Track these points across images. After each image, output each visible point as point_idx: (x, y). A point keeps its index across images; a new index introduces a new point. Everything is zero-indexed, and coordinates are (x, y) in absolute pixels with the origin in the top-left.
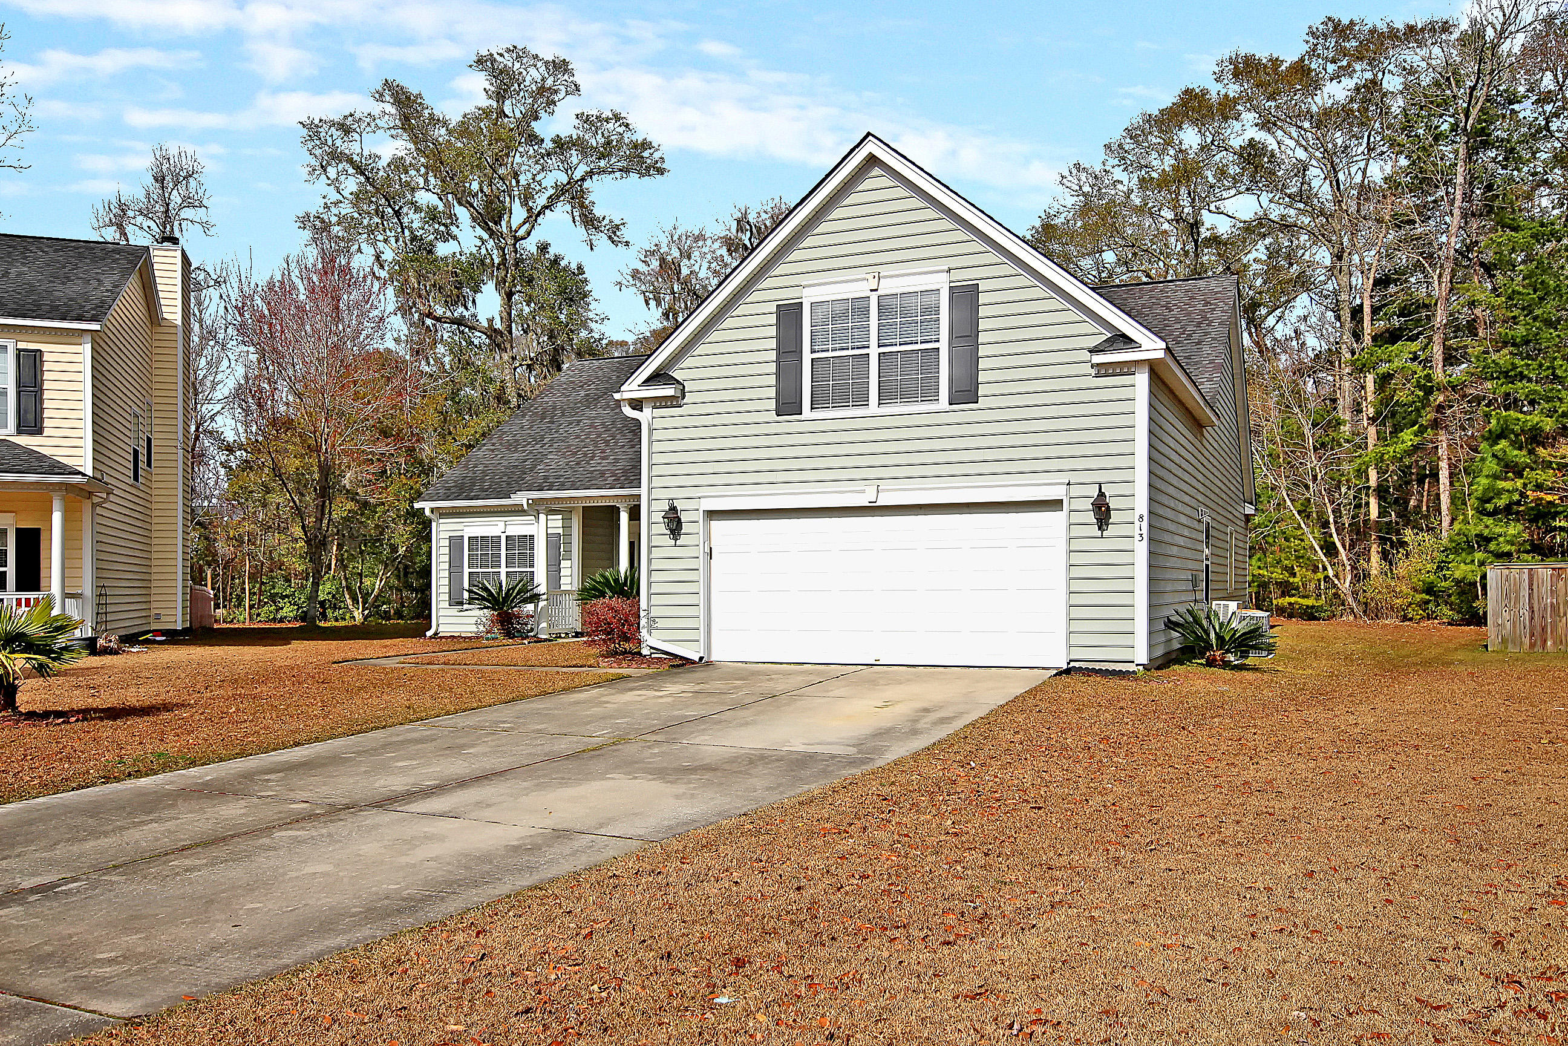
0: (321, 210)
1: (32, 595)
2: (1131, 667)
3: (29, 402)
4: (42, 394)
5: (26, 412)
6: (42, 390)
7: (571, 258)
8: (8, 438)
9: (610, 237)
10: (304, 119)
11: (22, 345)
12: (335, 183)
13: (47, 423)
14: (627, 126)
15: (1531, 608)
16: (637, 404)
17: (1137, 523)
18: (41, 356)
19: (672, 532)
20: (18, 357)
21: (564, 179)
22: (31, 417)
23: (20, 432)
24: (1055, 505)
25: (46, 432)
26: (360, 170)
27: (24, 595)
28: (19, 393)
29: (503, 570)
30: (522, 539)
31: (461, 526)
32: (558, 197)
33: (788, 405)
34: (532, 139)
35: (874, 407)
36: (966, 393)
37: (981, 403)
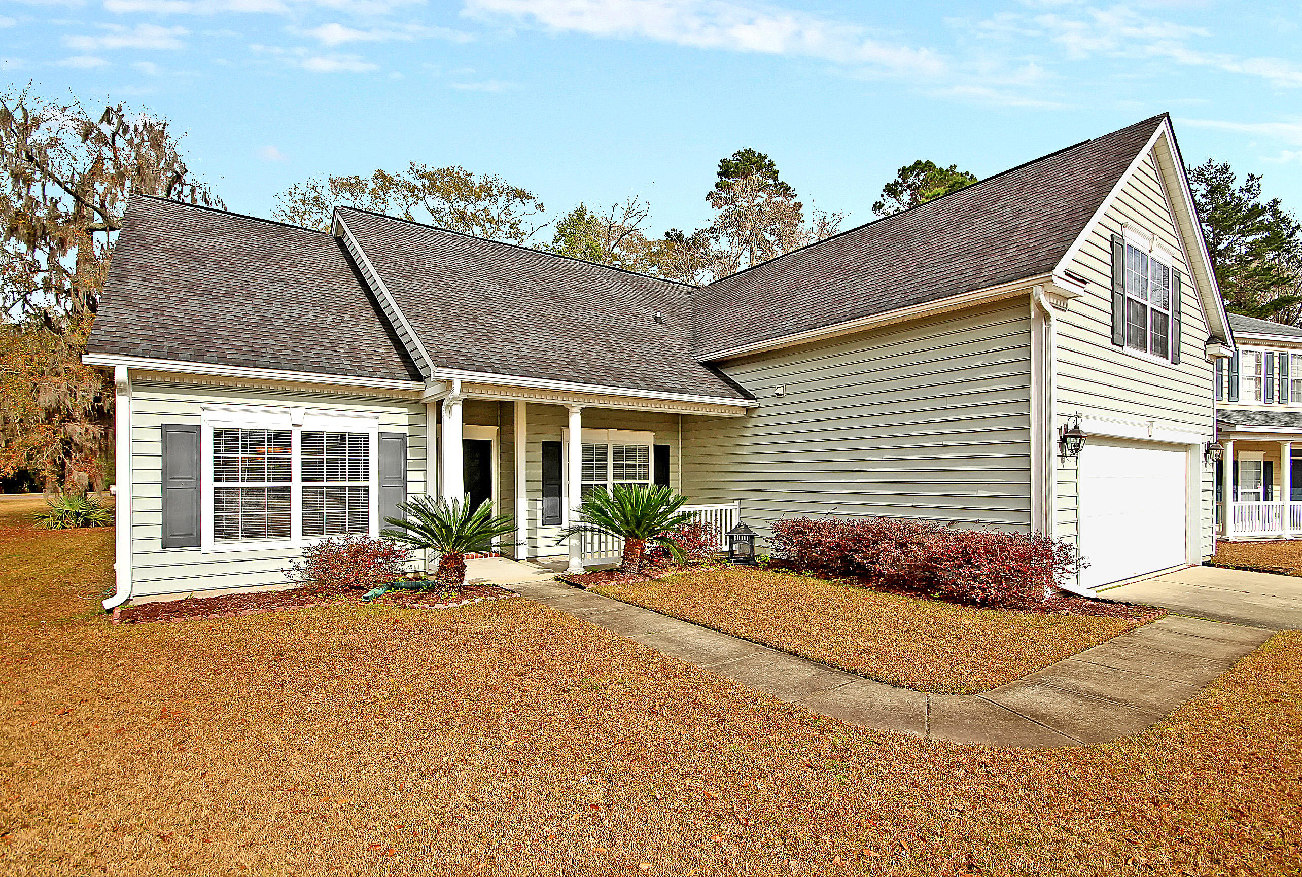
2: (1210, 558)
29: (297, 485)
30: (336, 439)
31: (194, 409)
33: (1119, 336)
35: (1149, 354)
36: (1176, 357)
37: (1180, 367)
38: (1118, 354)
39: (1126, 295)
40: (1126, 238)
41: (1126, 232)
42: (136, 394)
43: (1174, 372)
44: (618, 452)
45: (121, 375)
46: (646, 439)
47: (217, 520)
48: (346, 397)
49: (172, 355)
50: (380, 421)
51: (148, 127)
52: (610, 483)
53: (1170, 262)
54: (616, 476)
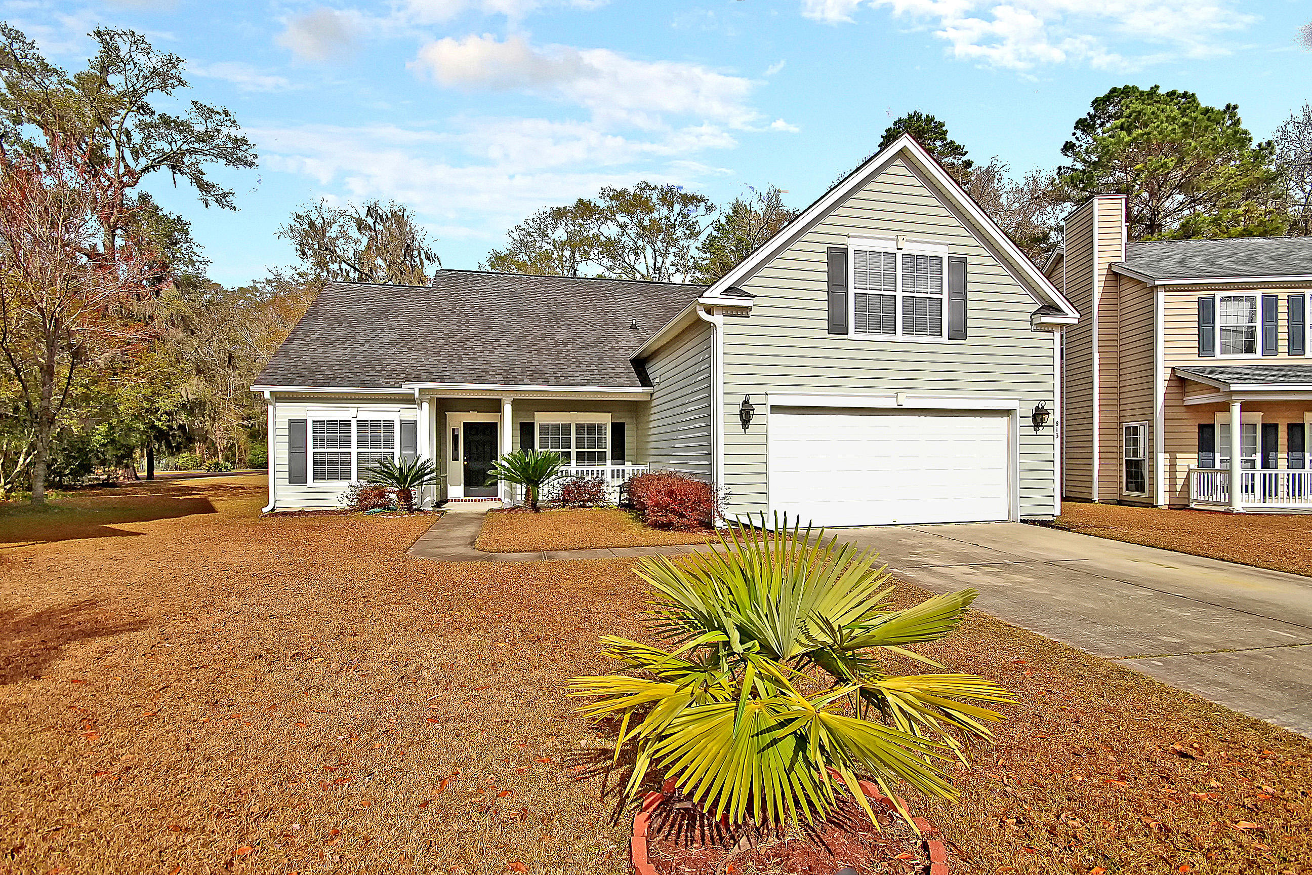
2: (1052, 518)
7: (170, 210)
9: (218, 200)
14: (233, 121)
16: (709, 310)
17: (1055, 427)
19: (743, 421)
21: (167, 148)
24: (1010, 413)
29: (354, 451)
30: (375, 424)
31: (303, 410)
32: (162, 161)
33: (837, 326)
34: (144, 109)
35: (899, 335)
36: (959, 333)
37: (969, 341)
38: (838, 341)
39: (852, 292)
40: (853, 245)
41: (851, 240)
42: (277, 404)
43: (955, 346)
44: (580, 428)
45: (267, 395)
46: (605, 419)
47: (315, 470)
48: (383, 399)
49: (291, 383)
50: (401, 413)
51: (394, 214)
52: (573, 451)
53: (943, 252)
54: (579, 446)
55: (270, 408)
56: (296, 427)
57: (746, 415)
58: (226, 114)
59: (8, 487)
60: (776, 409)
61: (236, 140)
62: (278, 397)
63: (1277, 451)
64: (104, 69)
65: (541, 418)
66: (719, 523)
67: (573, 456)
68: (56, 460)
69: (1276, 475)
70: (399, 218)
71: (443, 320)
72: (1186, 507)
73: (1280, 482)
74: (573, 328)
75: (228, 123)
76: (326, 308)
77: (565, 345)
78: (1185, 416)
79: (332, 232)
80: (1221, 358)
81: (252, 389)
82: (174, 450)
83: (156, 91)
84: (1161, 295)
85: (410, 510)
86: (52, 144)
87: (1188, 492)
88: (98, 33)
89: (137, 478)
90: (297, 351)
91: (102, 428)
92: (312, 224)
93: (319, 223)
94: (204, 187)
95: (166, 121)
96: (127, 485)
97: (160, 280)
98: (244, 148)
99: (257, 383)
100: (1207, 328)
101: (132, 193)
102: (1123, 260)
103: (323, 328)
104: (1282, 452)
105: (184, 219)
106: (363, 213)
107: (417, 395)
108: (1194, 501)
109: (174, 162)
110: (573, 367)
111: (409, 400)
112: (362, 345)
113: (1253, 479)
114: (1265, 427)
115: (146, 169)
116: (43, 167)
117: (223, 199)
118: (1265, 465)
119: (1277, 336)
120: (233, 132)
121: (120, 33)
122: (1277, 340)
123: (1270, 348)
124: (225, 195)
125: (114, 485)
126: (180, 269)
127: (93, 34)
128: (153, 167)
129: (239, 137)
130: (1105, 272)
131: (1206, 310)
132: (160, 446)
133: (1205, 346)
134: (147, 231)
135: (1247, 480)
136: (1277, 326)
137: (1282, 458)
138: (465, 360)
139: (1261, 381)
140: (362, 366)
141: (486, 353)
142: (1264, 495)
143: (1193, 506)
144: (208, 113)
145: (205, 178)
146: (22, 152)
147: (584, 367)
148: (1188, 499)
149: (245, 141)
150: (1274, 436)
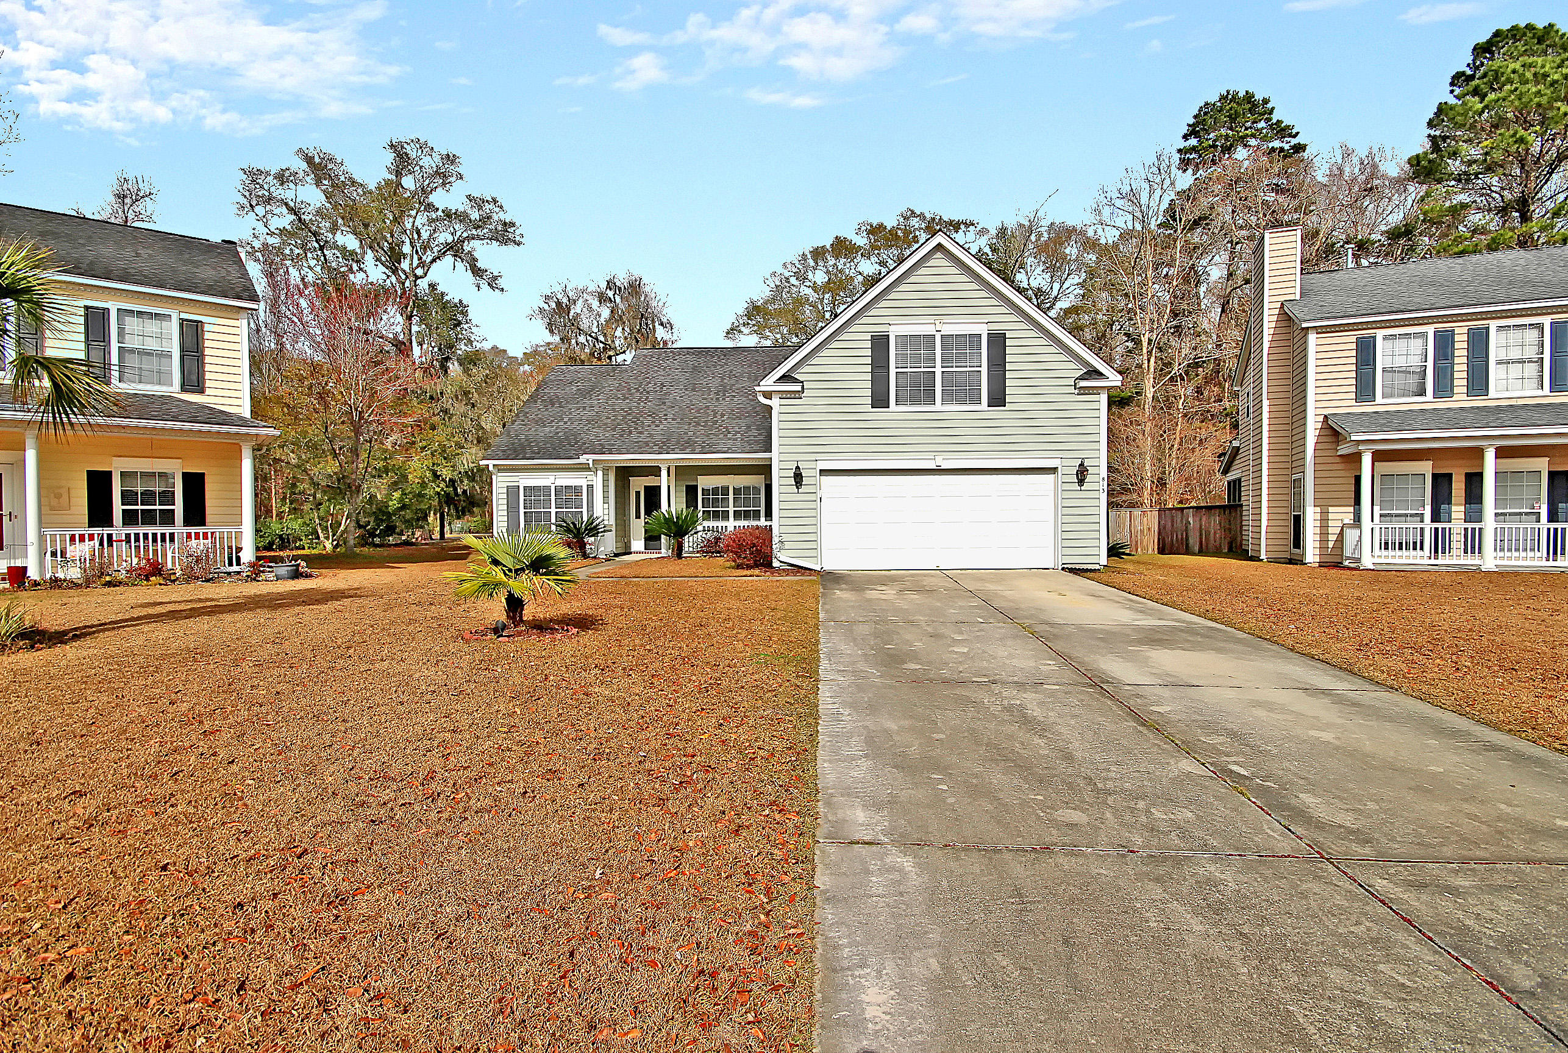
0: (250, 239)
1: (201, 530)
2: (1097, 567)
3: (191, 364)
4: (203, 359)
5: (190, 373)
6: (203, 355)
7: (453, 295)
8: (172, 395)
9: (489, 284)
10: (246, 167)
11: (184, 316)
12: (264, 220)
13: (208, 384)
14: (501, 207)
15: (1131, 531)
16: (768, 395)
17: (1101, 482)
18: (202, 327)
19: (796, 483)
20: (181, 325)
21: (450, 239)
22: (194, 378)
23: (184, 389)
24: (1054, 470)
25: (208, 391)
26: (292, 210)
27: (193, 530)
28: (182, 358)
29: (553, 511)
30: (568, 488)
31: (517, 479)
32: (446, 252)
33: (880, 400)
34: (430, 207)
35: (938, 406)
36: (998, 399)
37: (1008, 407)
38: (880, 413)
39: (893, 371)
40: (894, 332)
41: (892, 328)
42: (499, 474)
43: (997, 412)
44: (735, 489)
45: (492, 468)
46: (759, 481)
48: (573, 469)
49: (509, 457)
50: (582, 479)
52: (731, 509)
53: (983, 330)
54: (736, 504)
55: (494, 477)
56: (512, 492)
57: (798, 478)
58: (495, 201)
59: (335, 543)
60: (823, 472)
61: (505, 224)
62: (500, 469)
63: (1450, 503)
64: (398, 174)
65: (705, 482)
66: (776, 564)
67: (731, 514)
68: (369, 522)
69: (1450, 529)
70: (635, 288)
71: (628, 398)
72: (1338, 565)
73: (1454, 538)
74: (736, 399)
75: (497, 209)
76: (546, 391)
77: (723, 415)
78: (1340, 466)
79: (577, 308)
80: (1381, 403)
81: (481, 463)
82: (460, 514)
83: (439, 189)
84: (1312, 338)
85: (585, 556)
86: (362, 247)
87: (1342, 548)
88: (392, 146)
89: (432, 539)
90: (516, 431)
91: (397, 495)
92: (559, 304)
93: (565, 300)
94: (477, 272)
95: (448, 214)
96: (422, 544)
97: (447, 359)
98: (511, 230)
99: (484, 459)
100: (1367, 370)
101: (423, 284)
102: (1298, 297)
103: (539, 409)
104: (1456, 505)
105: (465, 302)
106: (604, 285)
107: (591, 466)
108: (1348, 558)
109: (455, 249)
110: (721, 436)
111: (585, 468)
112: (566, 423)
113: (1422, 535)
114: (1435, 477)
115: (434, 261)
116: (355, 267)
117: (493, 282)
118: (1435, 518)
119: (1452, 375)
120: (502, 215)
121: (409, 141)
122: (1452, 379)
123: (1444, 387)
124: (495, 278)
125: (413, 544)
126: (462, 348)
127: (387, 147)
128: (439, 258)
129: (507, 221)
130: (1277, 312)
131: (1366, 352)
132: (449, 510)
133: (1365, 389)
134: (435, 314)
135: (1415, 535)
136: (1453, 364)
137: (1458, 511)
138: (634, 435)
139: (1389, 429)
140: (561, 441)
141: (653, 427)
142: (1436, 551)
143: (1346, 563)
144: (478, 202)
145: (479, 265)
146: (339, 255)
147: (729, 436)
148: (1342, 555)
149: (513, 224)
150: (1446, 486)
